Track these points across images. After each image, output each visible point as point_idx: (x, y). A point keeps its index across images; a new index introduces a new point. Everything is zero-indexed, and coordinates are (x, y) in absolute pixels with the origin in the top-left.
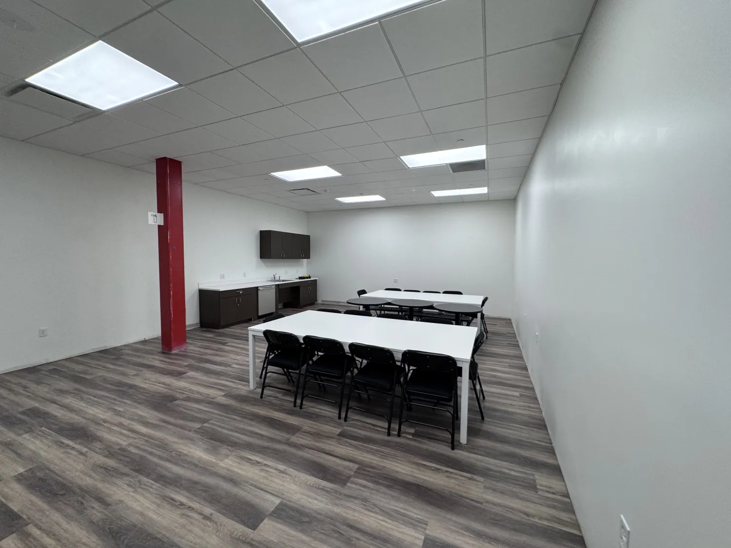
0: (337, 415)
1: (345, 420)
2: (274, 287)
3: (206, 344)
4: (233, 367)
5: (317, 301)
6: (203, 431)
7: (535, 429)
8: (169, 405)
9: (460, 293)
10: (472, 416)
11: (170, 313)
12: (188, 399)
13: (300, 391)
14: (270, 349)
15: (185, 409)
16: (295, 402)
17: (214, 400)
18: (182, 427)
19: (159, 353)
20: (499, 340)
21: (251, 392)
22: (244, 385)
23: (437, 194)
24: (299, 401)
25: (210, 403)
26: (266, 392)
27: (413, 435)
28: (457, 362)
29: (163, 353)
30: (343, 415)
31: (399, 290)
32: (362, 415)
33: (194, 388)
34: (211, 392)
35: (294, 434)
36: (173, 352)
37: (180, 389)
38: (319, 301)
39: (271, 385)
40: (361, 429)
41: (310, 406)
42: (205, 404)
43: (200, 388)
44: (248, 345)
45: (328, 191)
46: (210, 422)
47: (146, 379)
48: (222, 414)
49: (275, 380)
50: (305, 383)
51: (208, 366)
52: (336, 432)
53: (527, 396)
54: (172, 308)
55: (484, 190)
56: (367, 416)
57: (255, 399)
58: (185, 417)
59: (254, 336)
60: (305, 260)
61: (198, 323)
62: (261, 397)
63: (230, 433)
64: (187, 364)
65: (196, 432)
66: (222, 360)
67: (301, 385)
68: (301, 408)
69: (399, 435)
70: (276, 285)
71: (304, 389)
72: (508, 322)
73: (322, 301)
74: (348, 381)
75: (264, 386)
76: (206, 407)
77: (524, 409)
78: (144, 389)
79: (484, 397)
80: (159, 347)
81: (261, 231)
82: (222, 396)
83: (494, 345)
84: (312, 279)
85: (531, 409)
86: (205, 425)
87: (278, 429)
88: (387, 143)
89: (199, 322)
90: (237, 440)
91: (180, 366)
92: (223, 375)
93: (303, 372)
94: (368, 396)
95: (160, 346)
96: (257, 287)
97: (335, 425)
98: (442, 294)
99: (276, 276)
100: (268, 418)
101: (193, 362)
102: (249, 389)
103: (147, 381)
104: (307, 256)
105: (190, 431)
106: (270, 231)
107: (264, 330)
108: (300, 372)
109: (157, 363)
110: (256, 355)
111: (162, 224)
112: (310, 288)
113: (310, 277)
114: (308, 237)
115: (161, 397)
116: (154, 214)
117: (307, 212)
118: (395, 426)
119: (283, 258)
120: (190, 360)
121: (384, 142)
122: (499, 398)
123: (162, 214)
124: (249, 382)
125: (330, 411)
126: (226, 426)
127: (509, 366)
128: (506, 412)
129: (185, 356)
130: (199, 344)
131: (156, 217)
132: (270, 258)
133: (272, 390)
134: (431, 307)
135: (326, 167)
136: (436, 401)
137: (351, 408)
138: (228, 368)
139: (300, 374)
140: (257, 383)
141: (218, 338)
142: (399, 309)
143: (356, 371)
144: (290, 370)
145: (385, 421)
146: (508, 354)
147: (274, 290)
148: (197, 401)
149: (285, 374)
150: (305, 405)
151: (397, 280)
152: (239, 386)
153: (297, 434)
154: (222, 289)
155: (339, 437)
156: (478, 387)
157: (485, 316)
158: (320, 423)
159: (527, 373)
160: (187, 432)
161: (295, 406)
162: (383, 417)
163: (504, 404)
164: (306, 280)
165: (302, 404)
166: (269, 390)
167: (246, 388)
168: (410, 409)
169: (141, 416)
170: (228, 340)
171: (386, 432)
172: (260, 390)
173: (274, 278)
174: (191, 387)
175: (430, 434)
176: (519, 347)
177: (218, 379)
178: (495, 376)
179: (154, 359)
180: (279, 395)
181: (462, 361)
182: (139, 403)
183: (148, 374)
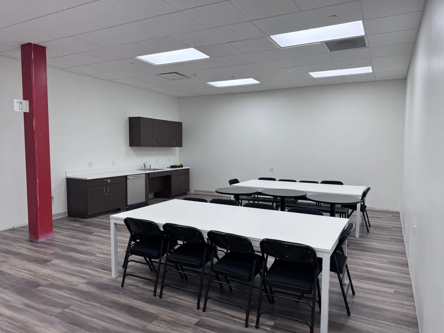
0: (196, 305)
1: (204, 310)
2: (144, 175)
3: (72, 233)
4: (96, 256)
5: (189, 190)
6: (63, 316)
7: (404, 327)
8: (33, 290)
9: (340, 183)
10: (335, 311)
11: (37, 201)
12: (51, 286)
13: (160, 280)
14: (132, 238)
15: (47, 294)
16: (155, 291)
17: (76, 287)
18: (43, 311)
19: (26, 241)
20: (382, 234)
21: (113, 280)
22: (106, 274)
23: (315, 75)
24: (158, 291)
25: (72, 290)
26: (127, 281)
27: (272, 327)
28: (317, 253)
29: (30, 241)
30: (202, 305)
31: (274, 179)
32: (221, 306)
33: (56, 275)
34: (74, 280)
35: (151, 322)
36: (40, 240)
37: (44, 276)
38: (192, 191)
39: (133, 274)
40: (220, 320)
41: (169, 296)
42: (67, 291)
43: (64, 275)
44: (110, 234)
45: (198, 75)
46: (71, 307)
47: (13, 266)
48: (82, 300)
49: (137, 269)
50: (165, 271)
51: (72, 254)
52: (192, 321)
53: (403, 294)
54: (38, 196)
55: (368, 70)
56: (226, 308)
57: (116, 288)
58: (47, 302)
59: (116, 224)
60: (177, 149)
61: (66, 213)
62: (122, 286)
63: (90, 319)
64: (52, 252)
65: (57, 316)
66: (87, 249)
67: (161, 274)
68: (161, 297)
69: (257, 327)
70: (146, 174)
71: (164, 278)
72: (396, 215)
73: (195, 191)
74: (207, 271)
75: (125, 275)
76: (67, 293)
77: (396, 306)
78: (9, 274)
79: (354, 293)
80: (26, 235)
81: (130, 118)
82: (84, 283)
83: (374, 239)
84: (183, 168)
85: (404, 307)
86: (65, 310)
87: (136, 317)
88: (253, 22)
89: (67, 211)
90: (96, 326)
91: (45, 254)
92: (85, 264)
93: (163, 261)
94: (230, 287)
95: (28, 234)
96: (126, 176)
97: (192, 315)
98: (320, 184)
99: (146, 165)
100: (127, 306)
101: (58, 250)
102: (111, 278)
103: (13, 268)
104: (180, 145)
105: (51, 315)
106: (139, 117)
107: (125, 217)
108: (160, 261)
109: (24, 251)
110: (118, 244)
111: (28, 111)
112: (182, 177)
113: (182, 166)
114: (180, 124)
115: (25, 283)
116: (20, 101)
117: (179, 98)
118: (253, 318)
119: (153, 146)
120: (55, 248)
121: (251, 21)
122: (370, 294)
123: (28, 101)
124: (110, 271)
125: (189, 301)
126: (85, 312)
127: (388, 262)
128: (376, 308)
129: (50, 245)
130: (64, 232)
131: (22, 104)
132: (140, 146)
133: (133, 280)
134: (304, 197)
135: (192, 49)
136: (300, 294)
137: (210, 298)
138: (93, 257)
139: (160, 263)
140: (119, 272)
141: (84, 227)
142: (273, 200)
143: (215, 260)
144: (152, 260)
145: (244, 313)
146: (388, 249)
147: (144, 179)
148: (60, 288)
149: (147, 263)
150: (164, 294)
151: (273, 169)
152: (102, 275)
153: (154, 322)
154: (89, 178)
155: (195, 326)
156: (346, 281)
157: (367, 208)
158: (178, 312)
159: (408, 269)
160: (48, 316)
161: (155, 295)
162: (242, 308)
163: (374, 301)
164: (178, 169)
165: (161, 293)
166: (131, 279)
167: (108, 277)
168: (272, 301)
169: (7, 301)
170: (93, 229)
171: (243, 323)
172: (121, 279)
173: (145, 166)
174: (54, 275)
175: (289, 327)
176: (404, 242)
177: (81, 267)
178: (370, 272)
179: (21, 246)
180: (141, 285)
181: (323, 252)
182: (6, 288)
183: (14, 261)
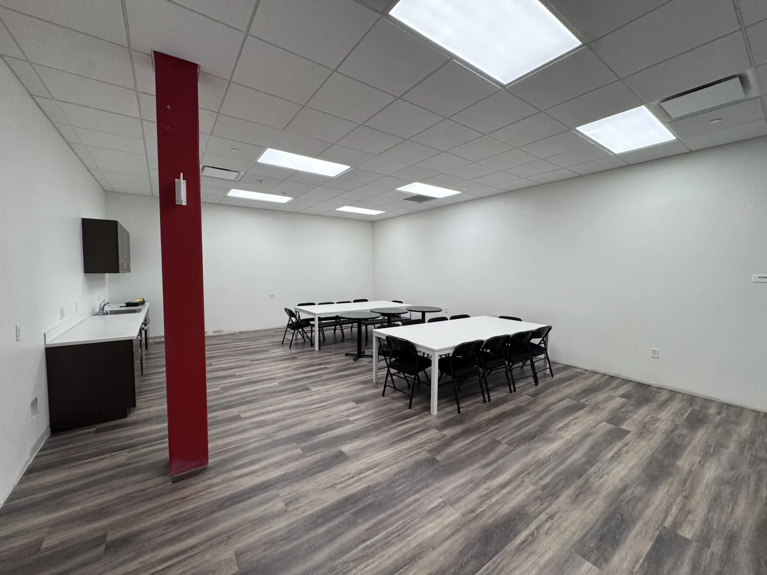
34: (425, 437)
57: (460, 416)
82: (441, 431)
89: (49, 423)
100: (501, 415)
117: (106, 192)
152: (422, 421)
165: (489, 397)
167: (430, 418)
